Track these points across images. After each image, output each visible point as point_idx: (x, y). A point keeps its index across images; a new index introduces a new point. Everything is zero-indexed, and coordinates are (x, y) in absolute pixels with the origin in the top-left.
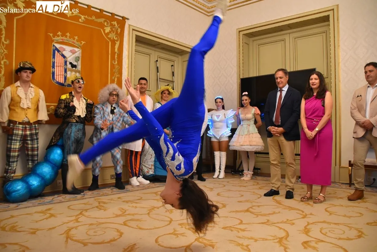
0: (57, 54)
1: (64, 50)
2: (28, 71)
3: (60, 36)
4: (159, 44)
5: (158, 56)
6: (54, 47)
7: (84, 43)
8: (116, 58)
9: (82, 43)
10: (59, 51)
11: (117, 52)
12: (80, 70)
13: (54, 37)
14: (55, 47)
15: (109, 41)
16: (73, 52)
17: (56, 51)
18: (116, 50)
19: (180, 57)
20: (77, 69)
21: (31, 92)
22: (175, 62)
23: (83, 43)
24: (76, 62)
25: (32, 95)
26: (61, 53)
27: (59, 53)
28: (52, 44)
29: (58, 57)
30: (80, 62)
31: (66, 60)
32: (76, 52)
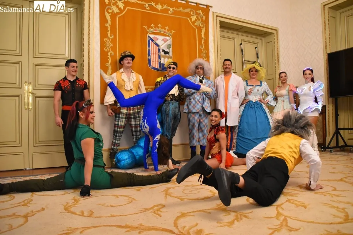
0: (152, 44)
1: (157, 39)
2: (129, 58)
3: (153, 27)
4: (243, 27)
5: (242, 39)
6: (149, 37)
7: (174, 33)
8: (203, 43)
9: (172, 32)
10: (153, 41)
11: (203, 38)
12: (172, 56)
13: (148, 29)
14: (150, 37)
15: (196, 28)
17: (151, 41)
18: (203, 36)
19: (263, 39)
20: (169, 55)
21: (133, 77)
22: (259, 44)
23: (173, 32)
24: (168, 49)
25: (134, 79)
26: (155, 42)
27: (153, 42)
28: (147, 35)
29: (153, 45)
30: (171, 49)
31: (159, 48)
32: (168, 40)
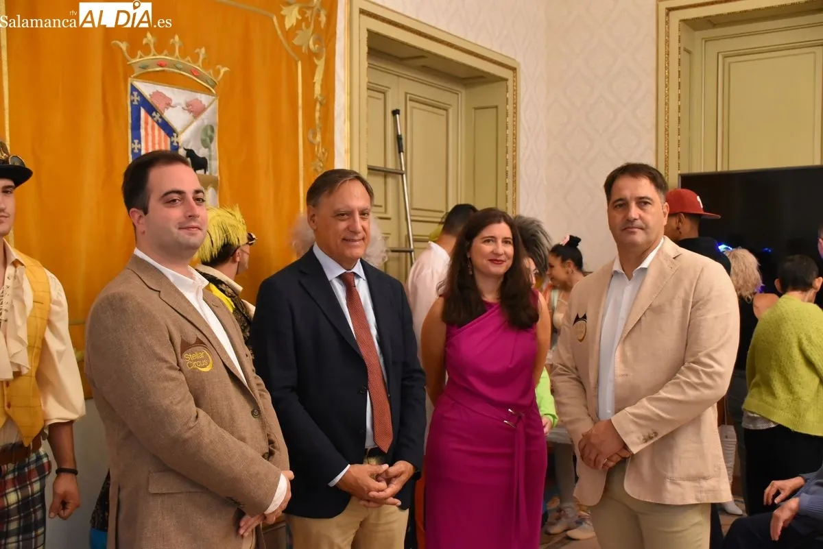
0: (146, 123)
1: (168, 104)
3: (153, 50)
5: (406, 93)
6: (135, 93)
7: (225, 72)
8: (317, 121)
9: (218, 72)
10: (151, 109)
11: (320, 98)
12: (217, 175)
13: (133, 56)
14: (140, 94)
15: (297, 58)
16: (195, 110)
17: (143, 112)
18: (318, 89)
19: (463, 93)
20: (207, 173)
22: (451, 111)
23: (223, 70)
24: (205, 147)
26: (157, 116)
27: (153, 117)
29: (150, 131)
30: (215, 146)
31: (175, 144)
32: (204, 109)
